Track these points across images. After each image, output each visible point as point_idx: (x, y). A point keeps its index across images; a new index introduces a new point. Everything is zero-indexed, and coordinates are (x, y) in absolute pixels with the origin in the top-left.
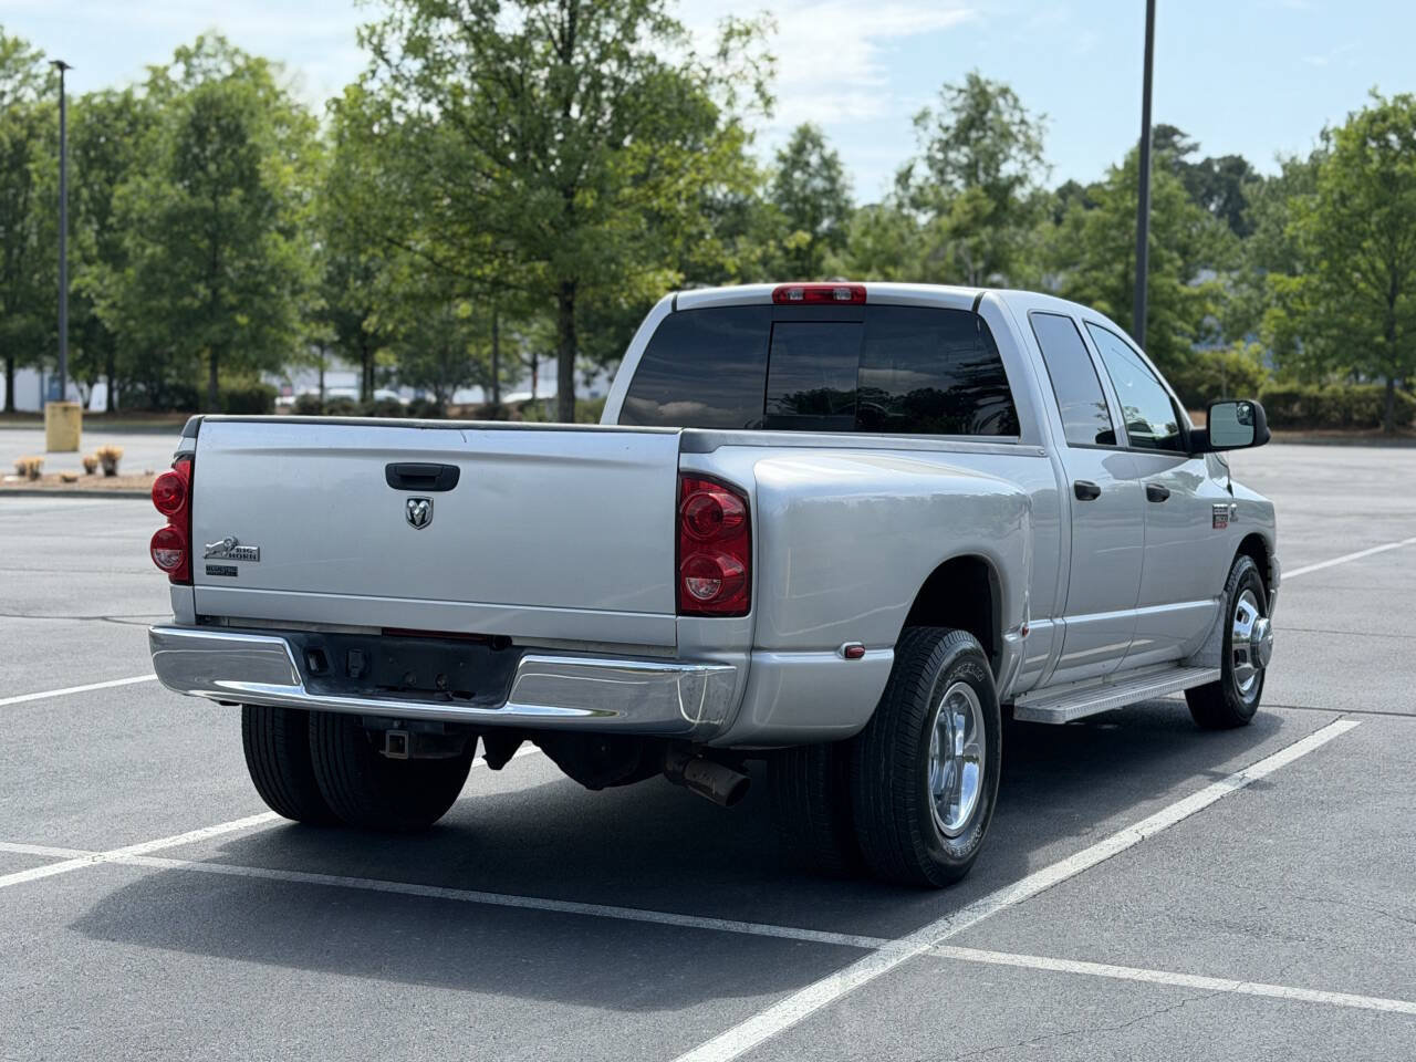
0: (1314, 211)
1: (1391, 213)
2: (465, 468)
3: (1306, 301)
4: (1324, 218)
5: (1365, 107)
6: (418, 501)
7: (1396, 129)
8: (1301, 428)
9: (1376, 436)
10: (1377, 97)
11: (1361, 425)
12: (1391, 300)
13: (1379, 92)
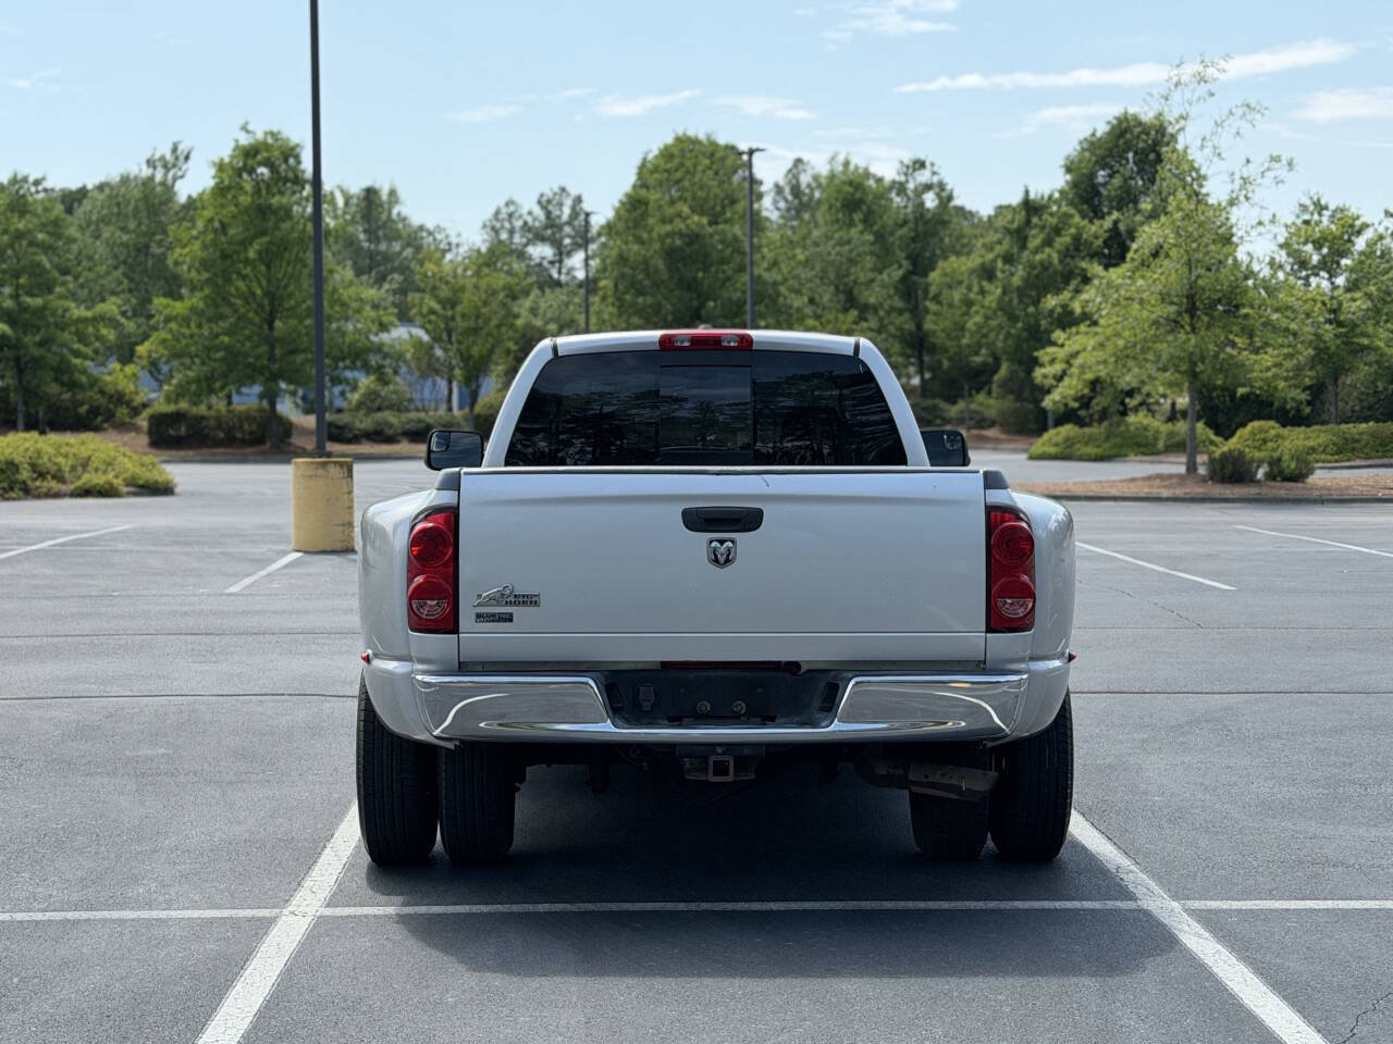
0: (196, 238)
1: (270, 242)
2: (768, 510)
3: (193, 325)
4: (205, 247)
5: (237, 141)
6: (722, 542)
7: (268, 163)
8: (191, 447)
9: (264, 453)
10: (248, 132)
11: (244, 443)
12: (271, 326)
13: (250, 127)
